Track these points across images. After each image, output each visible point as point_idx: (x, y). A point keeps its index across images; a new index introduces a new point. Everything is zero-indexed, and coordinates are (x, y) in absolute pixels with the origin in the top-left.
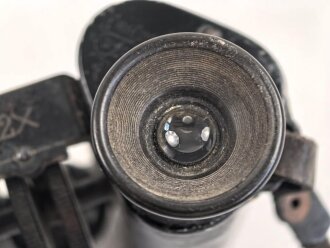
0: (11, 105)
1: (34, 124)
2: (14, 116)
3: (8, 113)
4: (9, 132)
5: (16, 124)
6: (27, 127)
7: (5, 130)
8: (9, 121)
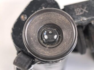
0: (80, 6)
1: (87, 12)
2: (81, 9)
3: (80, 8)
4: (80, 13)
5: (82, 11)
6: (85, 12)
7: (79, 12)
8: (80, 10)
